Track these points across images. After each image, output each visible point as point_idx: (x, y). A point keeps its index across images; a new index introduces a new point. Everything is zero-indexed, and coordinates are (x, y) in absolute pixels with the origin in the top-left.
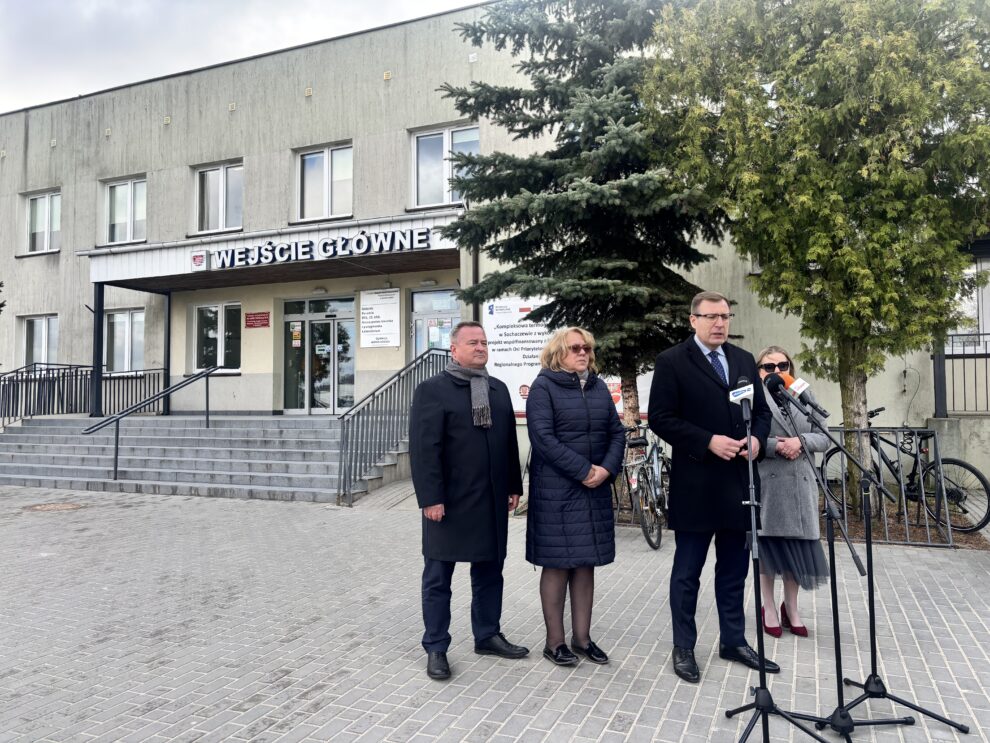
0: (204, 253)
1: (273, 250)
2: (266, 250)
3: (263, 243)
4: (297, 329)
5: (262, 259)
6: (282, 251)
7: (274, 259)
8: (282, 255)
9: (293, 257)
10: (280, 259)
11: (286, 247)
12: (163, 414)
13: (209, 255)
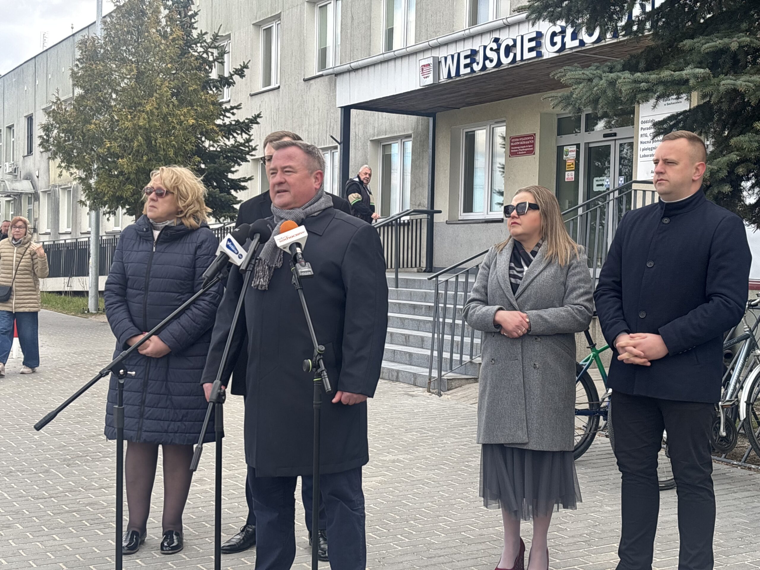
0: (430, 61)
1: (497, 51)
2: (491, 49)
3: (488, 41)
4: (571, 155)
5: (487, 62)
6: (508, 50)
7: (499, 63)
8: (507, 56)
9: (518, 58)
10: (506, 61)
11: (511, 43)
12: (425, 271)
13: (437, 63)
